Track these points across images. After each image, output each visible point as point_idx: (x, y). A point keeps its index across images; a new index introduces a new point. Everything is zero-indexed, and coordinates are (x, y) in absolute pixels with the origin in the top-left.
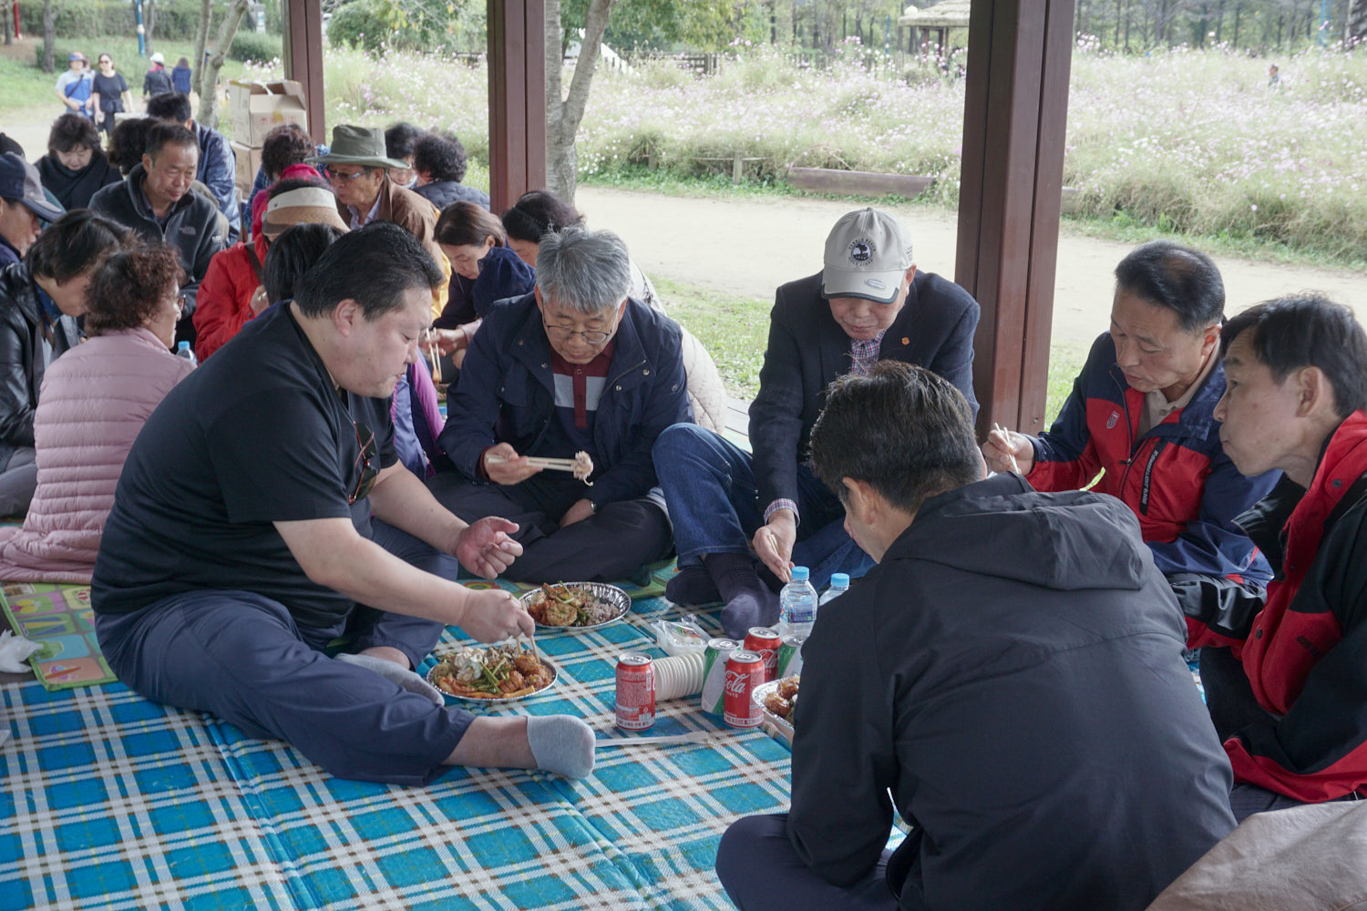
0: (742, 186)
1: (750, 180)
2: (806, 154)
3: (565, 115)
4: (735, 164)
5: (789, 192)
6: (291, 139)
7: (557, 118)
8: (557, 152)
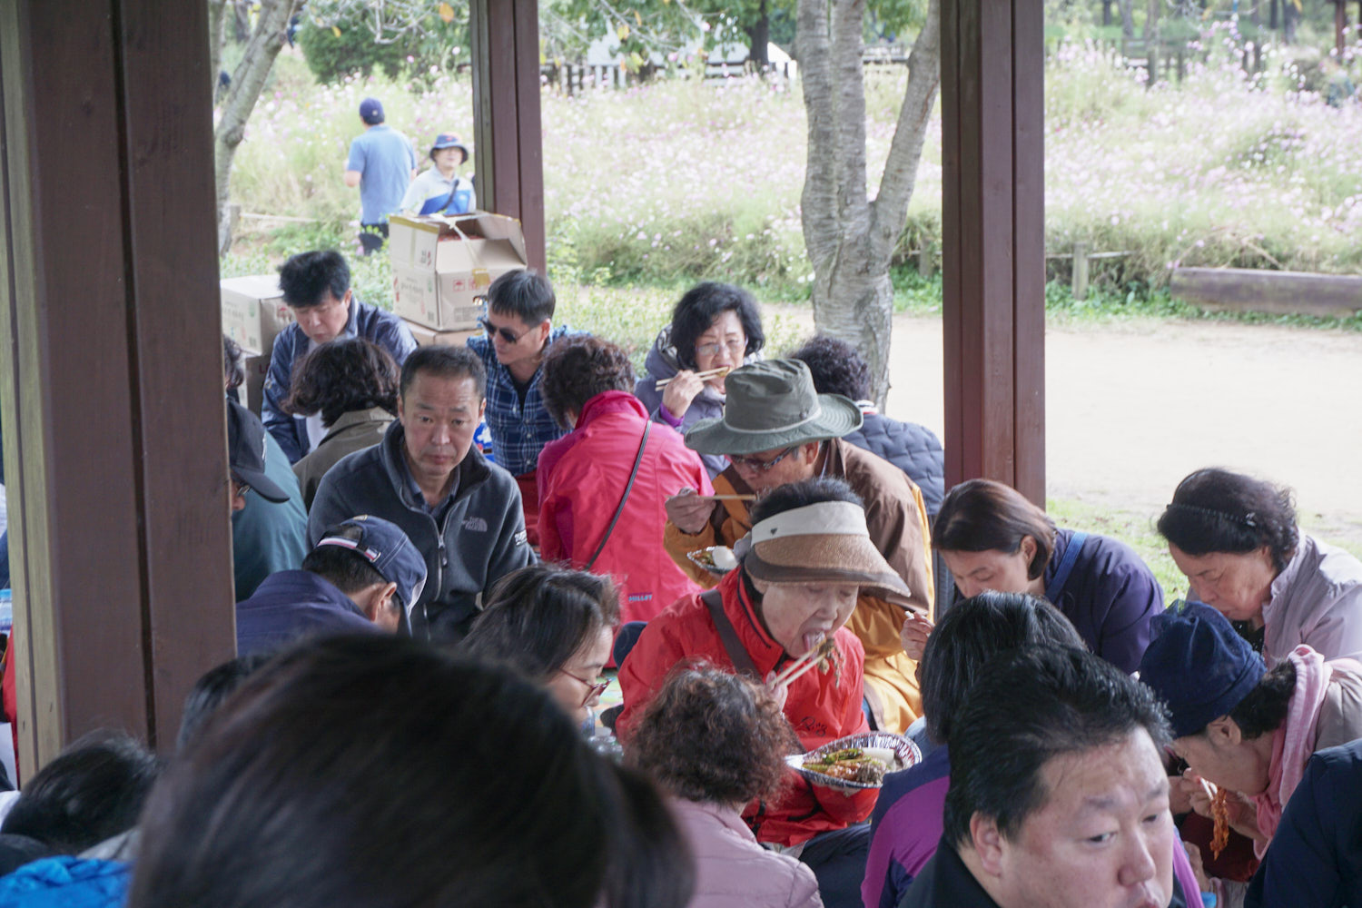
0: (1089, 302)
1: (1102, 291)
2: (1201, 243)
3: (873, 226)
4: (1075, 263)
5: (1174, 310)
6: (589, 351)
7: (862, 230)
8: (862, 287)
